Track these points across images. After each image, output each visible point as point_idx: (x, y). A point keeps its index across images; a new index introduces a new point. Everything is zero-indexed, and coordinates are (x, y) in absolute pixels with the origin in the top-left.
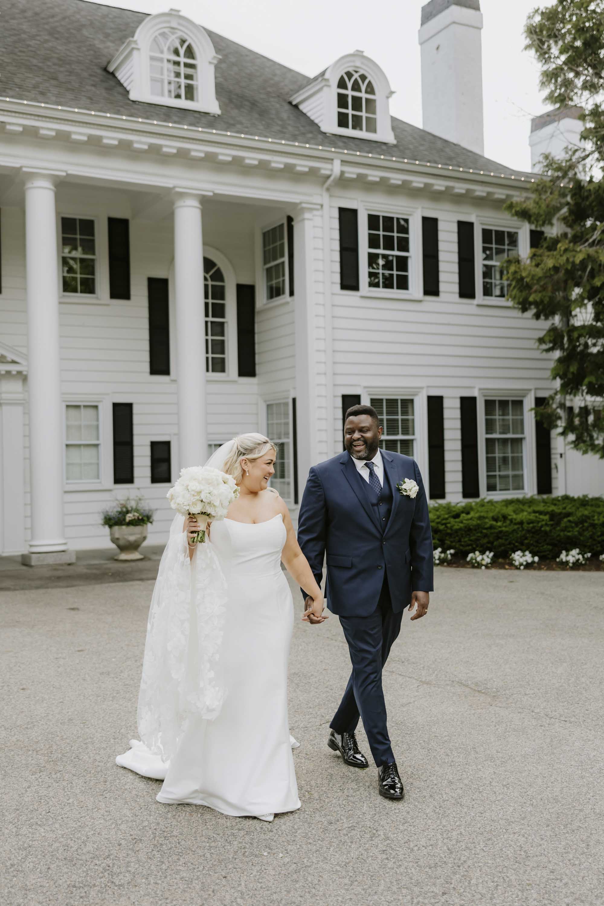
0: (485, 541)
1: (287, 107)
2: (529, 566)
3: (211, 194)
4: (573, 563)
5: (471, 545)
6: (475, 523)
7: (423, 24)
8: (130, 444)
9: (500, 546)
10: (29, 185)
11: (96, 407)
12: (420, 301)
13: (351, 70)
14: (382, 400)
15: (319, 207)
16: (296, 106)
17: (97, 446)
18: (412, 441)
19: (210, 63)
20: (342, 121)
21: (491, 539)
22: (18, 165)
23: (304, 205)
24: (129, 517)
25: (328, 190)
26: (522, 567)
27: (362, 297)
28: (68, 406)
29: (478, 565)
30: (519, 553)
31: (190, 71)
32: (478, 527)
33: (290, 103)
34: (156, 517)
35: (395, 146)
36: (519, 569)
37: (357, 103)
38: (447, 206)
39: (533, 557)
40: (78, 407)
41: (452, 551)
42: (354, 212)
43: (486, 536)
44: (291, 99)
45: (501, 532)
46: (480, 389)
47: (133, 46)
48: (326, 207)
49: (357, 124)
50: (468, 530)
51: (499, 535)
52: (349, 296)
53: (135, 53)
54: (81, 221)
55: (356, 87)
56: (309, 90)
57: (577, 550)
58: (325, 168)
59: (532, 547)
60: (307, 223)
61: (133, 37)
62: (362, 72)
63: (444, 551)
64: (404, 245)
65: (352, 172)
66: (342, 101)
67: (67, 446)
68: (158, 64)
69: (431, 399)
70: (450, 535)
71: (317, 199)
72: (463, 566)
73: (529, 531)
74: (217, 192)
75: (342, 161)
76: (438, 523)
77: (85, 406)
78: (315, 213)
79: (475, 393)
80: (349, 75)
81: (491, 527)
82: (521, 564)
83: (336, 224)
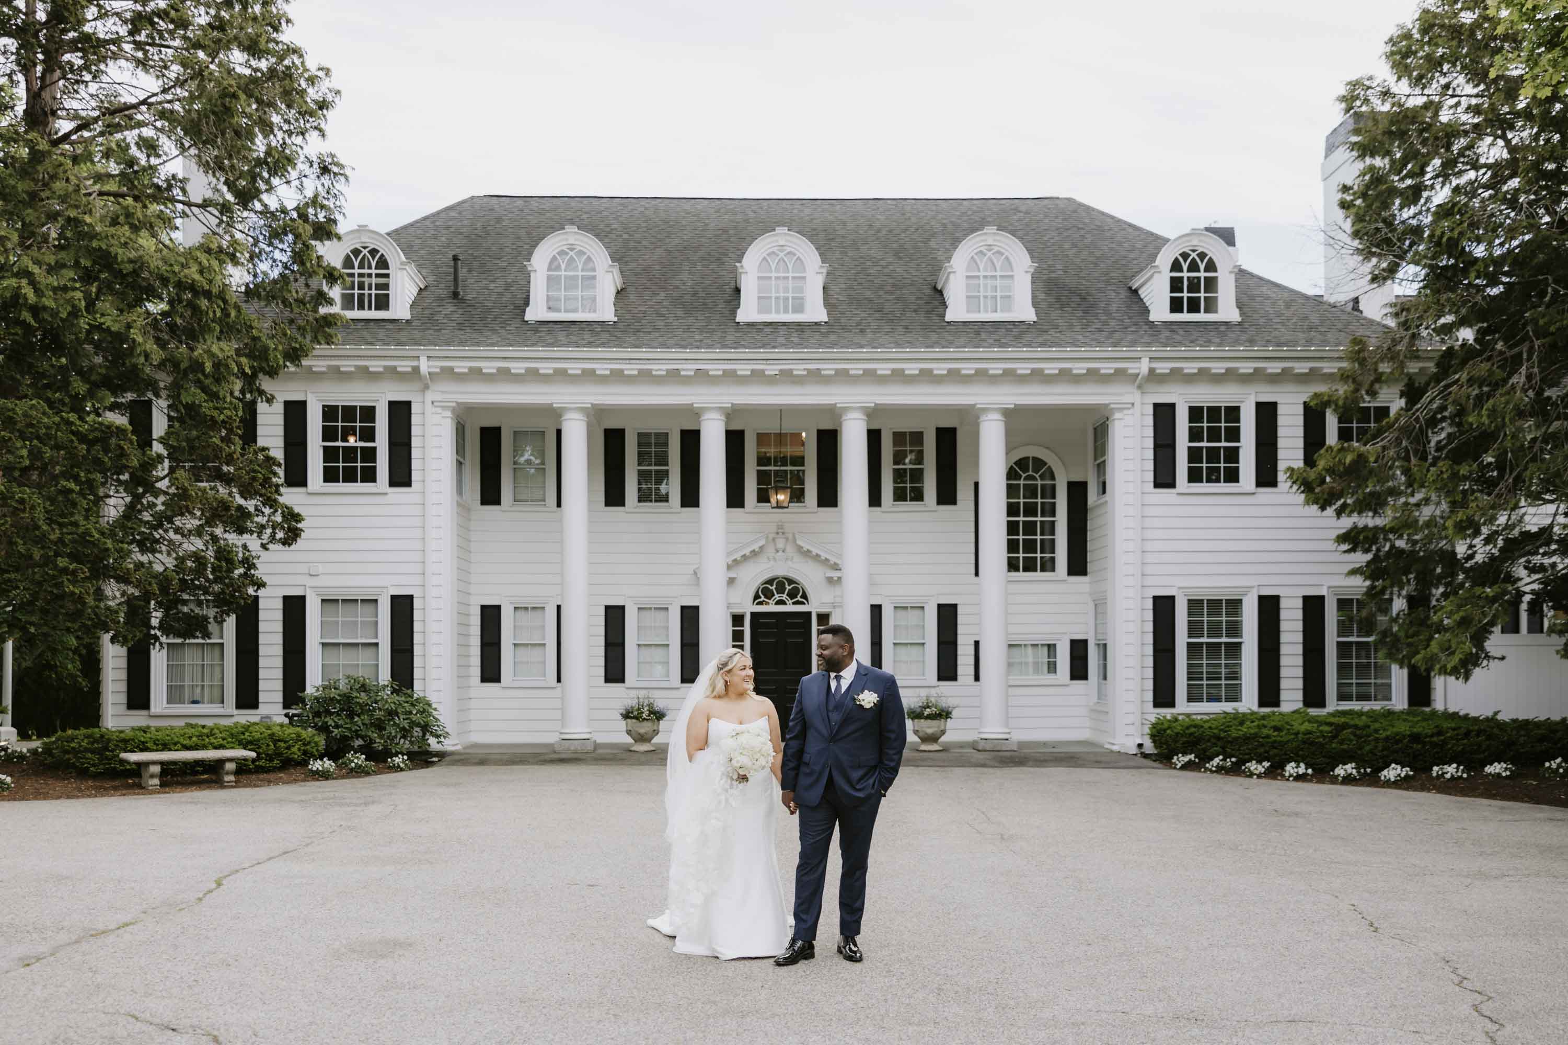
0: (1262, 750)
1: (1124, 294)
2: (1299, 778)
3: (1013, 406)
4: (1343, 777)
5: (1249, 754)
6: (1252, 731)
7: (1326, 157)
8: (954, 643)
9: (1276, 755)
10: (844, 418)
11: (923, 608)
12: (1254, 494)
13: (1187, 250)
14: (1203, 600)
15: (1130, 406)
16: (1135, 292)
17: (923, 644)
18: (1240, 643)
19: (1027, 272)
20: (1176, 306)
21: (1267, 749)
22: (833, 402)
23: (1112, 406)
24: (927, 712)
25: (1139, 387)
26: (1291, 779)
27: (1178, 494)
28: (895, 607)
29: (1251, 775)
30: (1293, 764)
31: (1007, 282)
32: (1255, 736)
33: (1130, 288)
34: (955, 713)
35: (1240, 324)
36: (1288, 780)
37: (1194, 285)
38: (1291, 387)
39: (1306, 769)
40: (906, 608)
41: (1233, 759)
42: (1172, 406)
43: (1262, 745)
44: (1130, 284)
45: (1275, 741)
46: (1329, 587)
47: (949, 270)
48: (1138, 405)
49: (1194, 307)
50: (1247, 739)
51: (1274, 745)
52: (1165, 494)
53: (952, 276)
54: (911, 433)
55: (1193, 267)
56: (1142, 277)
57: (1353, 765)
58: (1132, 368)
59: (1308, 759)
60: (1117, 423)
61: (949, 262)
62: (1200, 250)
63: (1224, 760)
64: (1234, 434)
65: (1163, 367)
66: (1176, 285)
67: (895, 644)
68: (975, 282)
69: (1262, 599)
70: (1231, 742)
71: (1128, 398)
72: (1239, 775)
73: (1304, 742)
74: (1017, 403)
75: (1150, 358)
76: (1221, 730)
77: (912, 607)
78: (1126, 412)
79: (1323, 592)
80: (1185, 256)
81: (1268, 736)
82: (1291, 776)
83: (1150, 421)
